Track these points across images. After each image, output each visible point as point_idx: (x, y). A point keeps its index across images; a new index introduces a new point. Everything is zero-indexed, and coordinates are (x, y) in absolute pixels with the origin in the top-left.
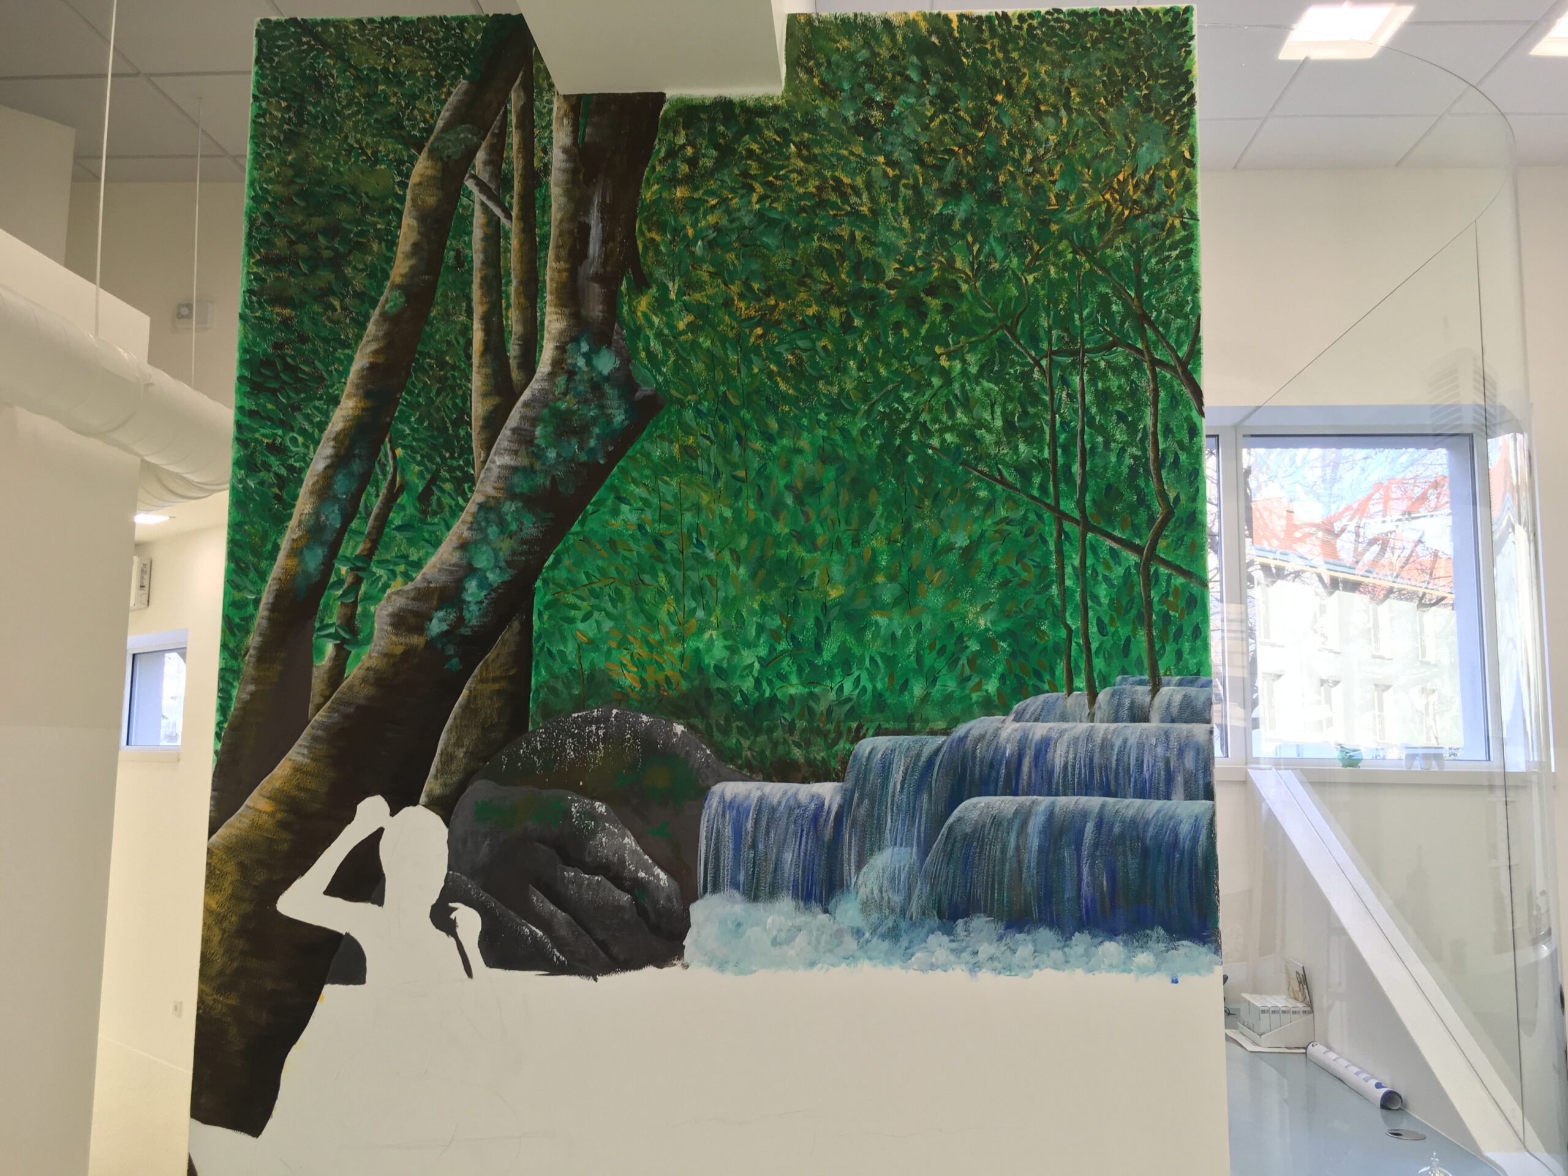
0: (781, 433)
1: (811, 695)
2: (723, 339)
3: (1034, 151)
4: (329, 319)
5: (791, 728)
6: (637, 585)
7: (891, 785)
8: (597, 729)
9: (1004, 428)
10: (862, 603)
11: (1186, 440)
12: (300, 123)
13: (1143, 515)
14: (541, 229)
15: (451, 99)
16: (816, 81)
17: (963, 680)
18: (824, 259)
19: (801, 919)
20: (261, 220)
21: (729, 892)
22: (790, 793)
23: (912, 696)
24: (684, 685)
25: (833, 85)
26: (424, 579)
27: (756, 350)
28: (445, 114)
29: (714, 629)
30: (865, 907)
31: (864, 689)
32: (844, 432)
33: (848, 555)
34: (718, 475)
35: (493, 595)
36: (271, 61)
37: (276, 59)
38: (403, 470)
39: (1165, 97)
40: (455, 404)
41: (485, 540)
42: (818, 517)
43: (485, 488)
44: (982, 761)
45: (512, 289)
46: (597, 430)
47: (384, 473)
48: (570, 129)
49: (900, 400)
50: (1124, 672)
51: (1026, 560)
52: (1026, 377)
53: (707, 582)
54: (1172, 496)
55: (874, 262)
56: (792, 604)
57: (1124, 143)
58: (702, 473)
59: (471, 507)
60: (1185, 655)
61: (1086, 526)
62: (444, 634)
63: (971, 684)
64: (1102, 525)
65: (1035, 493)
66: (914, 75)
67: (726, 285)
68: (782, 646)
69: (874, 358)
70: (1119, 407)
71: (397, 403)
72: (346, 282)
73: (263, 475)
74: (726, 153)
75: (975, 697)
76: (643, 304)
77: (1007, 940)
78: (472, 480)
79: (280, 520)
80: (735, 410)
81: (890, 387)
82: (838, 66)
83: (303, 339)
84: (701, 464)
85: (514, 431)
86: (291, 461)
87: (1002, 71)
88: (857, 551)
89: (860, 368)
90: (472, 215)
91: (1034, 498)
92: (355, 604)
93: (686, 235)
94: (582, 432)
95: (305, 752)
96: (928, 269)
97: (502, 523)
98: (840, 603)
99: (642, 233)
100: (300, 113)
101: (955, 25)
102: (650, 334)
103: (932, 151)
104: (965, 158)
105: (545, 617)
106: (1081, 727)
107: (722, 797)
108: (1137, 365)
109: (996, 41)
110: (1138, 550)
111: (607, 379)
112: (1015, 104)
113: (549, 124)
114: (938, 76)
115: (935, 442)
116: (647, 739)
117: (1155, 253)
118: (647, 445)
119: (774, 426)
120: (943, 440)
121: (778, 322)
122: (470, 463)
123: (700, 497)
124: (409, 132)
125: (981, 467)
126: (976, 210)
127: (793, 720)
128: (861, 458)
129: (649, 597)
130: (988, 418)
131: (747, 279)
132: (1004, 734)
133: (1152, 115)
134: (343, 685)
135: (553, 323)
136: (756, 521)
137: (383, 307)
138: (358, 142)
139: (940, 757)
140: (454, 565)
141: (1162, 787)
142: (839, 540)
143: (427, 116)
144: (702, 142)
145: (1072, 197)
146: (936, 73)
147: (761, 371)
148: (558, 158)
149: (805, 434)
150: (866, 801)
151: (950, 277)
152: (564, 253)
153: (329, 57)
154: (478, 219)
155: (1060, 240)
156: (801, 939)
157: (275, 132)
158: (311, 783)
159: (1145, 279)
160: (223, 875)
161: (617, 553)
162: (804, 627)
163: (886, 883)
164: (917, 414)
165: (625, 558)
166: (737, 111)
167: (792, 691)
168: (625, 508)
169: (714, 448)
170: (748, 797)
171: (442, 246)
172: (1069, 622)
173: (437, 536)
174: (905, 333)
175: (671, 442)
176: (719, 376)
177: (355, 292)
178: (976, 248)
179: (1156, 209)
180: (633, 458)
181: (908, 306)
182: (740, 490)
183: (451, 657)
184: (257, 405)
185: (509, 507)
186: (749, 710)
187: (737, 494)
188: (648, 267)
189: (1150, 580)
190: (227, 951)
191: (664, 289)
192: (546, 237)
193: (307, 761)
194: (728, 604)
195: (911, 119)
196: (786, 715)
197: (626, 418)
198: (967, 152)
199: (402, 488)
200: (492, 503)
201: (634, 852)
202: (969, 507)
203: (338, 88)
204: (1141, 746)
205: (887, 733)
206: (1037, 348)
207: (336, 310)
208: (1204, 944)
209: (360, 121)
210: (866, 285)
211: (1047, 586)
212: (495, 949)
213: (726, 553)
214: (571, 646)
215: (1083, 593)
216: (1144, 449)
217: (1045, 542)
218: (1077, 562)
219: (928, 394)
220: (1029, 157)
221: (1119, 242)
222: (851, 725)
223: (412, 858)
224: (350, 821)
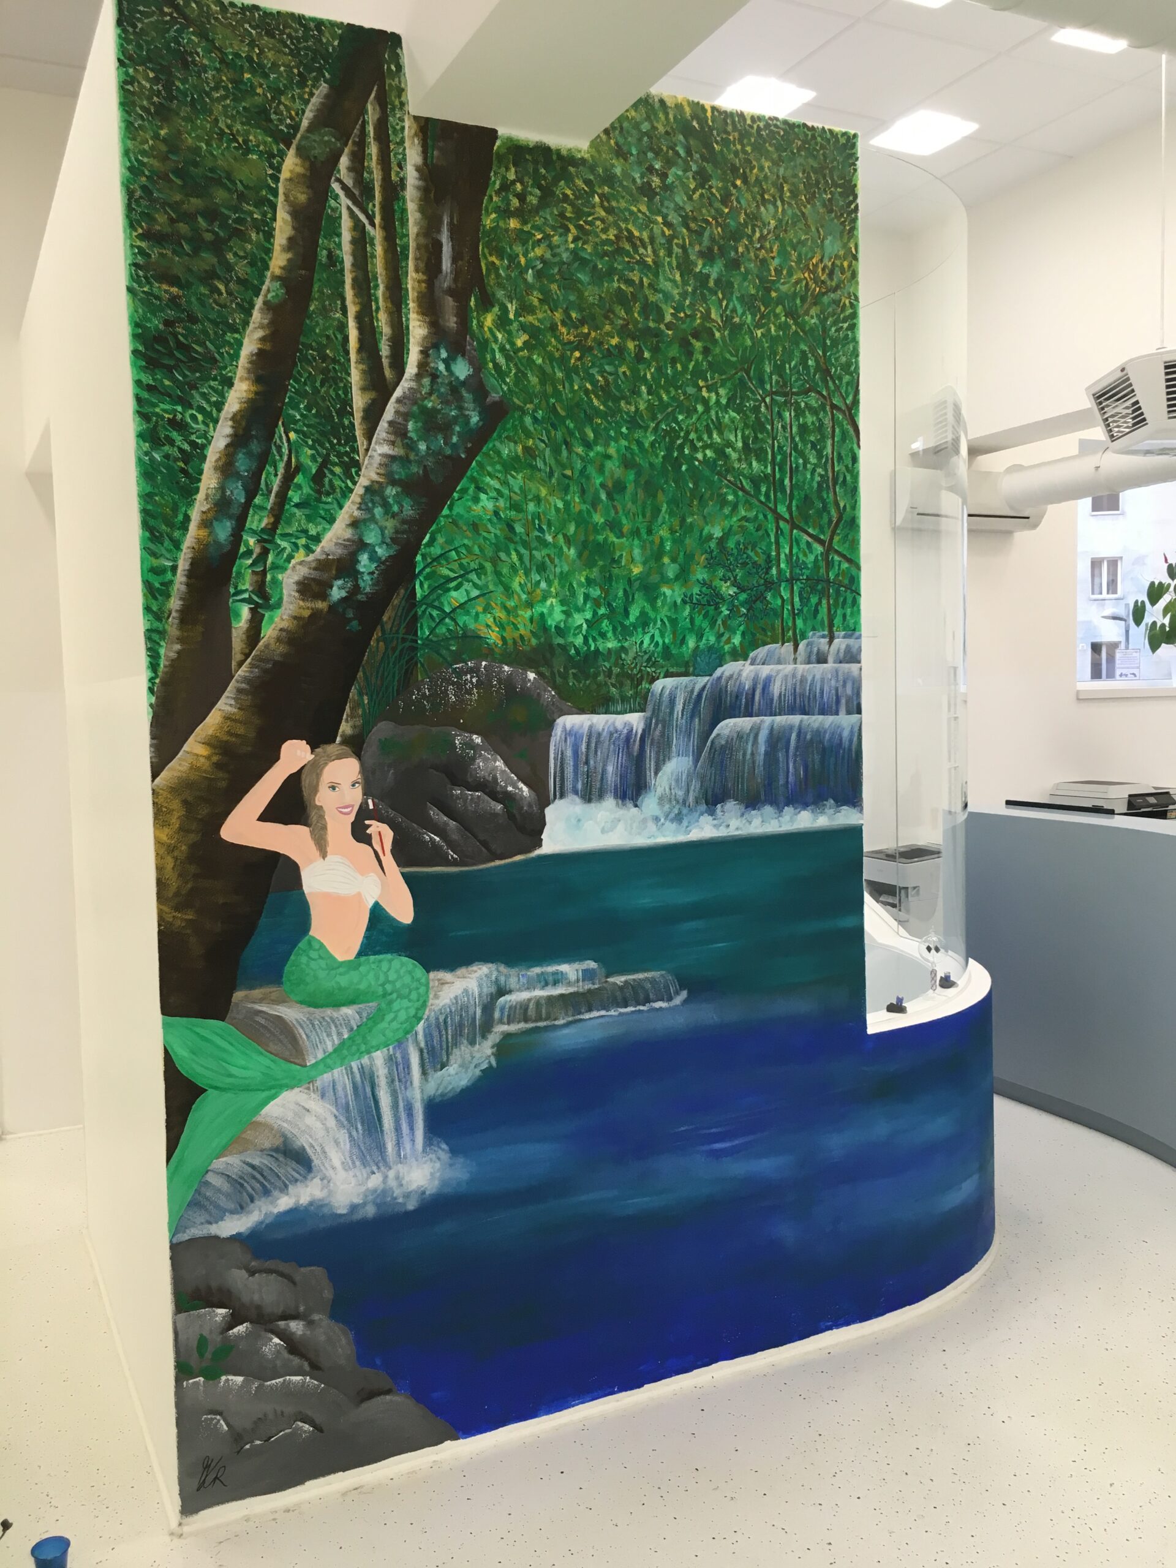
0: (596, 442)
1: (623, 647)
2: (550, 357)
3: (761, 231)
4: (215, 301)
5: (609, 673)
6: (495, 561)
7: (676, 713)
8: (471, 678)
9: (743, 448)
10: (655, 578)
11: (850, 466)
12: (171, 98)
13: (825, 519)
14: (401, 239)
15: (314, 100)
16: (612, 142)
17: (720, 636)
18: (620, 298)
19: (621, 812)
20: (138, 193)
22: (609, 723)
23: (688, 648)
24: (534, 642)
25: (625, 148)
26: (323, 552)
27: (575, 369)
28: (309, 114)
29: (554, 597)
31: (657, 644)
32: (640, 444)
33: (644, 541)
34: (551, 473)
35: (383, 567)
36: (134, 26)
37: (140, 25)
38: (297, 452)
39: (841, 203)
40: (338, 395)
41: (373, 519)
42: (624, 510)
43: (369, 474)
44: (731, 694)
45: (380, 292)
46: (457, 429)
47: (280, 453)
48: (420, 149)
49: (676, 421)
50: (814, 629)
51: (757, 549)
52: (756, 410)
53: (547, 559)
54: (842, 505)
55: (657, 306)
56: (608, 579)
57: (817, 235)
58: (540, 470)
59: (359, 490)
60: (848, 618)
61: (793, 526)
62: (344, 600)
63: (724, 639)
64: (802, 524)
65: (763, 499)
66: (682, 152)
67: (552, 312)
68: (602, 611)
69: (659, 386)
70: (812, 438)
71: (287, 390)
72: (229, 268)
73: (166, 448)
74: (547, 195)
75: (727, 648)
76: (489, 320)
78: (358, 465)
79: (189, 492)
80: (562, 420)
81: (670, 409)
82: (628, 132)
83: (193, 319)
84: (540, 464)
85: (391, 423)
86: (193, 437)
87: (740, 160)
88: (651, 538)
89: (649, 393)
90: (340, 217)
91: (761, 502)
92: (264, 573)
93: (519, 262)
94: (445, 429)
95: (233, 702)
96: (692, 317)
97: (386, 505)
98: (641, 577)
99: (486, 258)
100: (168, 86)
101: (709, 114)
102: (496, 347)
103: (695, 219)
104: (717, 228)
105: (426, 586)
106: (789, 668)
107: (564, 727)
108: (823, 407)
109: (736, 134)
110: (821, 542)
111: (464, 383)
112: (748, 190)
113: (402, 141)
114: (698, 156)
115: (700, 456)
116: (509, 683)
117: (835, 323)
118: (497, 444)
119: (591, 435)
120: (705, 455)
121: (591, 349)
122: (355, 450)
123: (539, 490)
124: (277, 126)
125: (729, 477)
126: (724, 273)
127: (611, 667)
128: (651, 465)
129: (505, 571)
130: (733, 439)
131: (567, 308)
132: (744, 674)
133: (833, 215)
134: (261, 643)
135: (417, 330)
136: (580, 511)
137: (266, 296)
138: (228, 127)
139: (705, 692)
140: (348, 540)
142: (638, 529)
143: (293, 113)
145: (785, 272)
146: (696, 152)
147: (580, 388)
148: (411, 176)
149: (613, 443)
150: (660, 725)
151: (708, 325)
152: (422, 265)
153: (193, 33)
154: (346, 223)
155: (777, 305)
156: (620, 827)
157: (145, 103)
158: (241, 730)
159: (828, 342)
160: (170, 812)
161: (480, 535)
162: (616, 596)
163: (673, 783)
164: (688, 433)
165: (485, 538)
166: (554, 157)
167: (610, 645)
168: (483, 496)
169: (548, 450)
170: (582, 726)
171: (315, 244)
172: (783, 594)
173: (331, 514)
174: (679, 367)
175: (516, 443)
176: (549, 389)
177: (238, 277)
178: (724, 303)
179: (835, 290)
180: (487, 455)
181: (680, 346)
182: (568, 486)
183: (350, 620)
184: (154, 380)
185: (391, 491)
186: (580, 660)
187: (566, 490)
188: (491, 287)
189: (829, 565)
190: (180, 875)
191: (504, 310)
192: (406, 248)
193: (236, 710)
194: (564, 577)
195: (680, 188)
196: (606, 664)
197: (481, 420)
198: (718, 224)
199: (299, 468)
200: (376, 486)
201: (503, 772)
202: (722, 508)
203: (205, 68)
204: (823, 680)
205: (672, 675)
206: (764, 389)
207: (221, 294)
209: (228, 106)
210: (652, 324)
211: (770, 568)
212: (404, 854)
213: (560, 536)
214: (447, 609)
215: (791, 572)
216: (826, 470)
217: (769, 535)
218: (787, 551)
219: (695, 417)
220: (758, 235)
221: (813, 312)
222: (648, 669)
223: (333, 788)
224: (278, 758)
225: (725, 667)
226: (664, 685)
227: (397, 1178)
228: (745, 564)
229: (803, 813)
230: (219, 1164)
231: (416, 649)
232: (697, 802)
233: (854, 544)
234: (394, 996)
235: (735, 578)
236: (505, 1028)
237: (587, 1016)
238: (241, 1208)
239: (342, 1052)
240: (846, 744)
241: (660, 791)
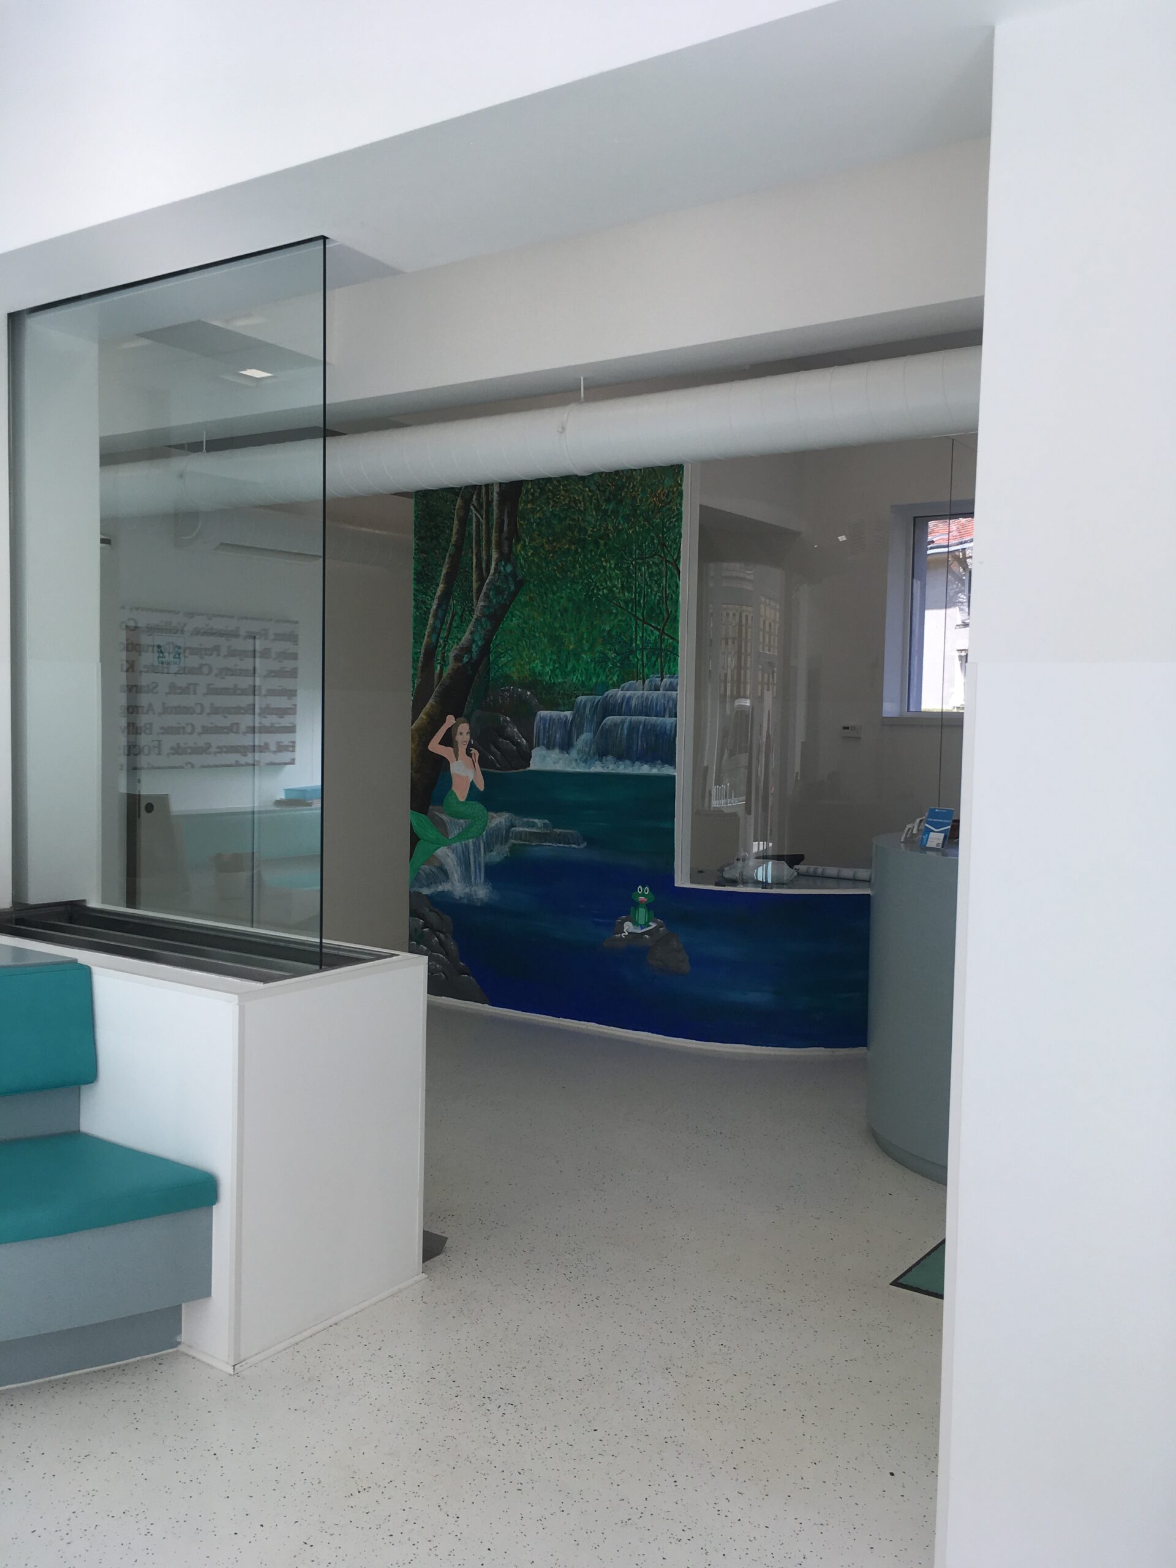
0: (557, 591)
1: (565, 682)
2: (541, 558)
3: (633, 483)
4: (436, 557)
5: (559, 693)
6: (517, 645)
8: (507, 693)
9: (621, 587)
10: (579, 650)
11: (675, 590)
13: (661, 618)
14: (491, 522)
17: (607, 677)
18: (570, 528)
19: (561, 756)
21: (542, 747)
23: (592, 682)
24: (530, 679)
26: (462, 644)
27: (550, 562)
29: (538, 660)
30: (579, 752)
31: (579, 680)
32: (575, 590)
33: (575, 634)
34: (539, 607)
35: (480, 649)
38: (456, 608)
40: (469, 585)
41: (477, 631)
42: (567, 621)
43: (477, 613)
45: (483, 544)
46: (506, 592)
47: (451, 609)
49: (591, 578)
50: (653, 673)
51: (626, 635)
52: (628, 568)
53: (536, 644)
54: (670, 610)
55: (585, 528)
56: (559, 651)
58: (535, 606)
59: (473, 620)
60: (671, 667)
61: (644, 622)
62: (467, 662)
63: (609, 678)
64: (649, 622)
65: (630, 610)
67: (542, 539)
68: (557, 665)
69: (584, 563)
70: (655, 579)
71: (454, 585)
72: (440, 544)
73: (420, 610)
75: (610, 682)
76: (519, 547)
77: (617, 763)
78: (473, 610)
79: (425, 625)
80: (544, 584)
81: (588, 573)
83: (429, 564)
84: (535, 603)
85: (485, 593)
86: (427, 606)
88: (578, 632)
89: (580, 567)
91: (629, 612)
92: (444, 653)
93: (531, 521)
94: (502, 593)
95: (434, 700)
96: (600, 530)
97: (482, 625)
98: (573, 650)
99: (519, 522)
102: (521, 557)
103: (602, 486)
105: (493, 656)
107: (540, 716)
108: (661, 562)
110: (658, 630)
111: (509, 574)
115: (601, 593)
116: (520, 696)
117: (669, 519)
118: (520, 597)
119: (555, 589)
120: (603, 592)
121: (557, 552)
122: (473, 605)
123: (534, 614)
125: (614, 602)
128: (580, 599)
129: (520, 649)
130: (616, 583)
131: (548, 536)
132: (619, 695)
134: (442, 679)
135: (495, 555)
136: (549, 623)
137: (450, 552)
139: (600, 703)
140: (469, 639)
141: (662, 714)
142: (573, 628)
144: (536, 487)
145: (644, 500)
147: (552, 569)
149: (564, 592)
151: (607, 532)
152: (497, 530)
154: (474, 519)
155: (640, 517)
158: (435, 710)
159: (665, 530)
160: (415, 738)
161: (512, 634)
162: (563, 659)
164: (596, 583)
165: (514, 636)
167: (559, 681)
168: (514, 619)
169: (538, 597)
171: (465, 530)
172: (638, 656)
173: (465, 630)
174: (593, 554)
175: (526, 596)
176: (540, 571)
177: (442, 547)
178: (615, 521)
179: (669, 503)
180: (516, 602)
181: (594, 544)
182: (545, 612)
183: (469, 670)
184: (419, 587)
185: (483, 619)
186: (547, 687)
188: (520, 534)
189: (662, 641)
190: (417, 761)
191: (525, 541)
192: (492, 525)
193: (434, 703)
194: (542, 651)
196: (558, 689)
197: (514, 588)
199: (455, 614)
200: (479, 618)
201: (517, 733)
202: (610, 616)
204: (657, 699)
205: (585, 695)
206: (632, 557)
207: (437, 554)
208: (671, 766)
210: (582, 537)
211: (631, 644)
212: (483, 762)
213: (542, 634)
214: (500, 666)
215: (642, 646)
216: (662, 594)
217: (632, 628)
218: (641, 635)
219: (600, 575)
220: (631, 485)
221: (658, 516)
222: (575, 692)
223: (461, 734)
224: (445, 722)
225: (609, 691)
226: (581, 699)
227: (475, 891)
228: (620, 642)
229: (645, 765)
230: (423, 867)
231: (489, 681)
232: (594, 754)
233: (676, 630)
234: (477, 819)
235: (615, 649)
236: (513, 841)
237: (544, 844)
238: (428, 886)
239: (459, 837)
240: (668, 732)
241: (578, 747)
